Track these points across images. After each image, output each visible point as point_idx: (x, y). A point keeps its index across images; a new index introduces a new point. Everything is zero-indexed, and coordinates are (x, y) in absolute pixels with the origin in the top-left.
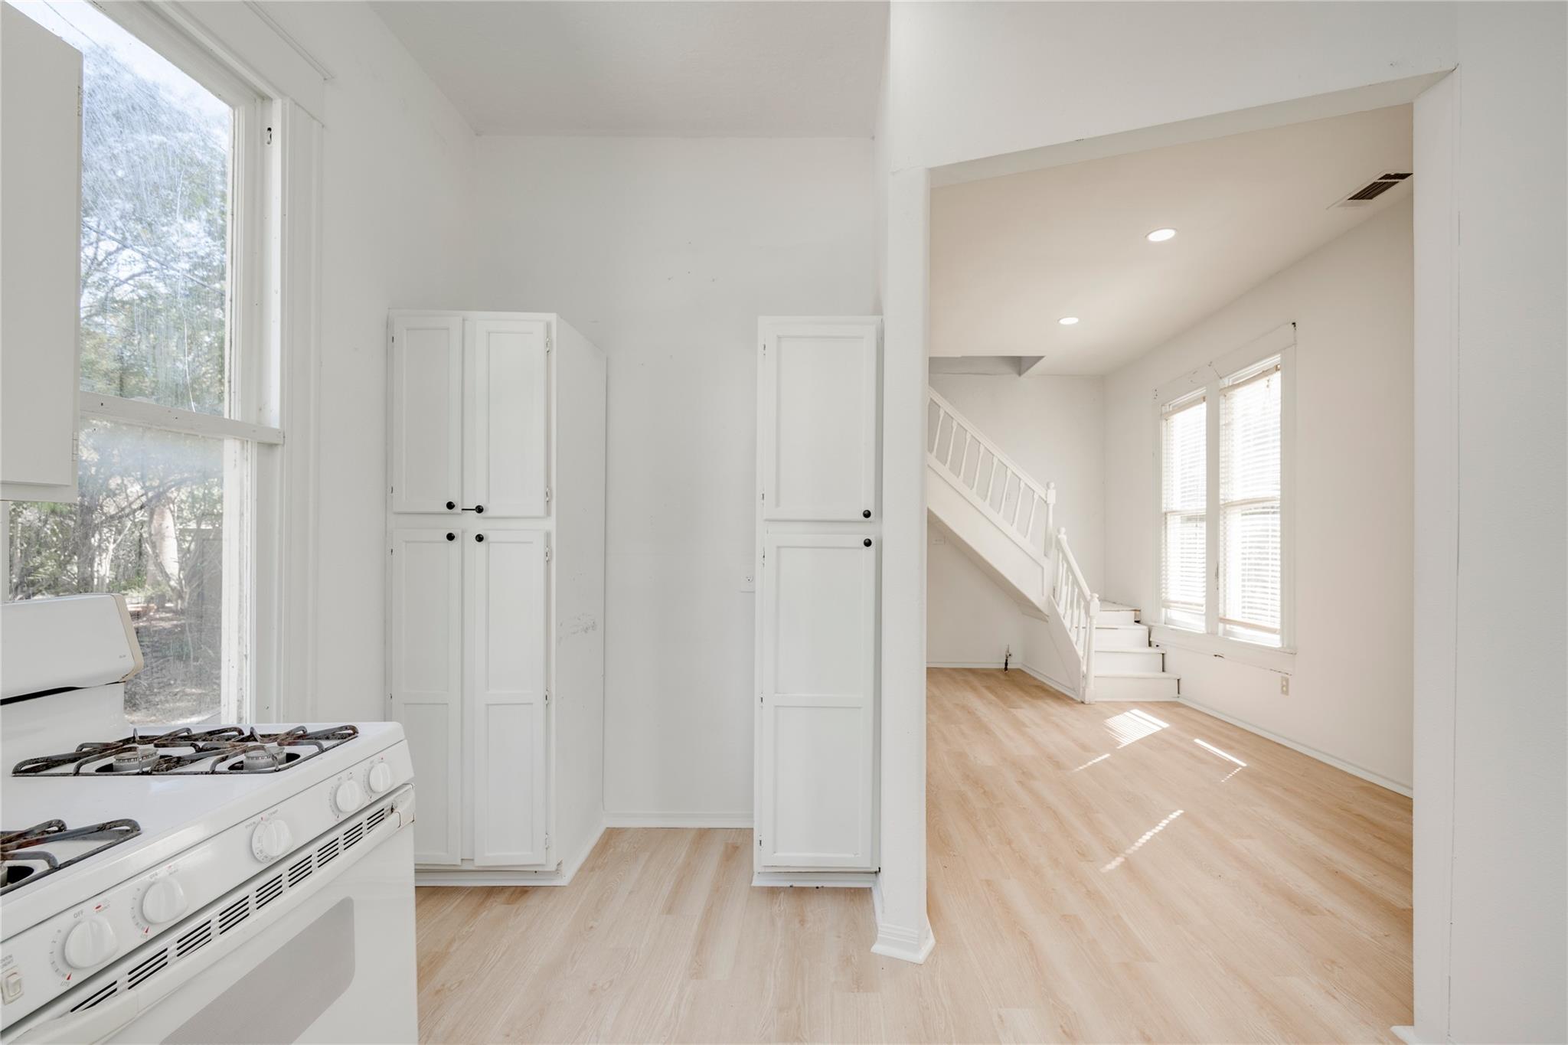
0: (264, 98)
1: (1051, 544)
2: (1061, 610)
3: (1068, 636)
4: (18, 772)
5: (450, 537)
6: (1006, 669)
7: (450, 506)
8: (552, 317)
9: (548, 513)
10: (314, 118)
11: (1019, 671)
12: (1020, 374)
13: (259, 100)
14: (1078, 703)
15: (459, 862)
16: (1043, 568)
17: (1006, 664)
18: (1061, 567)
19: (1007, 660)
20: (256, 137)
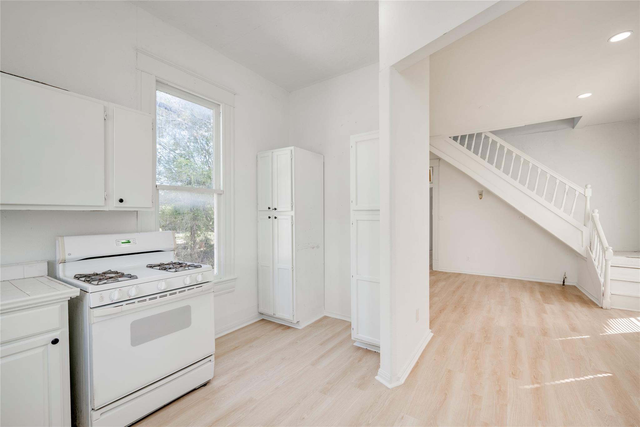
0: (219, 105)
1: (588, 218)
2: (593, 256)
3: (596, 271)
4: (147, 267)
5: (269, 217)
6: (564, 285)
7: (269, 208)
8: (292, 148)
9: (292, 210)
10: (231, 106)
11: (574, 287)
12: (573, 127)
13: (218, 106)
14: (600, 308)
15: (273, 315)
16: (582, 232)
17: (564, 282)
18: (594, 233)
19: (564, 280)
20: (218, 115)
